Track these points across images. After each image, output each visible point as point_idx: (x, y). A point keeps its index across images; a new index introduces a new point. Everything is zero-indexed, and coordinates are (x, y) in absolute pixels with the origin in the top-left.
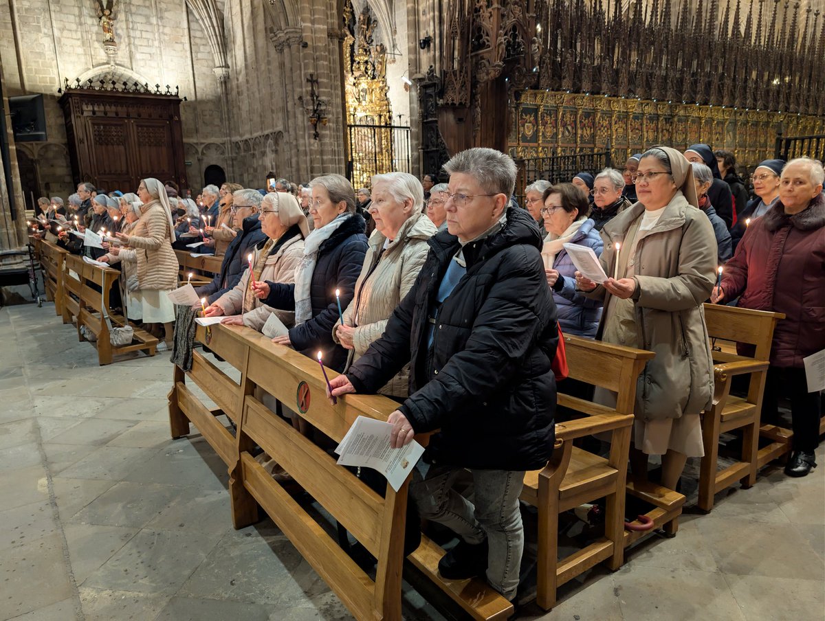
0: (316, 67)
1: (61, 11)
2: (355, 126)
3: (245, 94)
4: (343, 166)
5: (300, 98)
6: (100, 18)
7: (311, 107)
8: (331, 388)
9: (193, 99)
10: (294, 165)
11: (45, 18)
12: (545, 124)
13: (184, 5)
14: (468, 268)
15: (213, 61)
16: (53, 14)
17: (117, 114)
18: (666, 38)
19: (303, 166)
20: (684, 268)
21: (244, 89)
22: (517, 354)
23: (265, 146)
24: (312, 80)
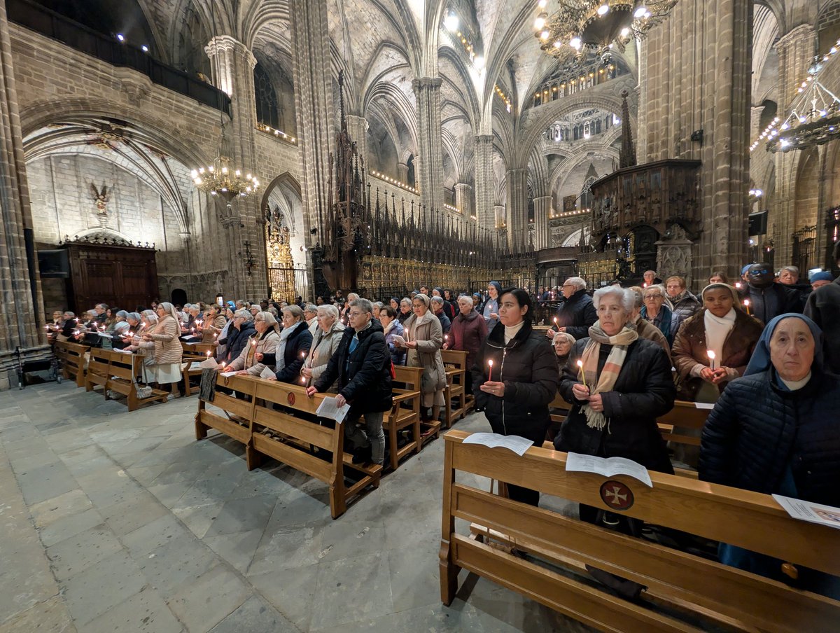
0: (249, 238)
1: (63, 194)
2: (272, 268)
3: (202, 249)
4: (266, 290)
5: (240, 253)
6: (96, 200)
7: (246, 259)
8: (308, 392)
9: (165, 250)
10: (235, 289)
11: (49, 196)
12: (374, 271)
13: (160, 198)
14: (359, 340)
15: (179, 229)
16: (57, 195)
17: (107, 258)
18: (425, 235)
19: (241, 290)
20: (432, 337)
21: (201, 246)
22: (380, 369)
23: (215, 278)
24: (247, 244)
